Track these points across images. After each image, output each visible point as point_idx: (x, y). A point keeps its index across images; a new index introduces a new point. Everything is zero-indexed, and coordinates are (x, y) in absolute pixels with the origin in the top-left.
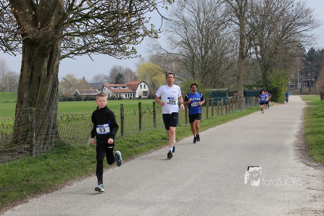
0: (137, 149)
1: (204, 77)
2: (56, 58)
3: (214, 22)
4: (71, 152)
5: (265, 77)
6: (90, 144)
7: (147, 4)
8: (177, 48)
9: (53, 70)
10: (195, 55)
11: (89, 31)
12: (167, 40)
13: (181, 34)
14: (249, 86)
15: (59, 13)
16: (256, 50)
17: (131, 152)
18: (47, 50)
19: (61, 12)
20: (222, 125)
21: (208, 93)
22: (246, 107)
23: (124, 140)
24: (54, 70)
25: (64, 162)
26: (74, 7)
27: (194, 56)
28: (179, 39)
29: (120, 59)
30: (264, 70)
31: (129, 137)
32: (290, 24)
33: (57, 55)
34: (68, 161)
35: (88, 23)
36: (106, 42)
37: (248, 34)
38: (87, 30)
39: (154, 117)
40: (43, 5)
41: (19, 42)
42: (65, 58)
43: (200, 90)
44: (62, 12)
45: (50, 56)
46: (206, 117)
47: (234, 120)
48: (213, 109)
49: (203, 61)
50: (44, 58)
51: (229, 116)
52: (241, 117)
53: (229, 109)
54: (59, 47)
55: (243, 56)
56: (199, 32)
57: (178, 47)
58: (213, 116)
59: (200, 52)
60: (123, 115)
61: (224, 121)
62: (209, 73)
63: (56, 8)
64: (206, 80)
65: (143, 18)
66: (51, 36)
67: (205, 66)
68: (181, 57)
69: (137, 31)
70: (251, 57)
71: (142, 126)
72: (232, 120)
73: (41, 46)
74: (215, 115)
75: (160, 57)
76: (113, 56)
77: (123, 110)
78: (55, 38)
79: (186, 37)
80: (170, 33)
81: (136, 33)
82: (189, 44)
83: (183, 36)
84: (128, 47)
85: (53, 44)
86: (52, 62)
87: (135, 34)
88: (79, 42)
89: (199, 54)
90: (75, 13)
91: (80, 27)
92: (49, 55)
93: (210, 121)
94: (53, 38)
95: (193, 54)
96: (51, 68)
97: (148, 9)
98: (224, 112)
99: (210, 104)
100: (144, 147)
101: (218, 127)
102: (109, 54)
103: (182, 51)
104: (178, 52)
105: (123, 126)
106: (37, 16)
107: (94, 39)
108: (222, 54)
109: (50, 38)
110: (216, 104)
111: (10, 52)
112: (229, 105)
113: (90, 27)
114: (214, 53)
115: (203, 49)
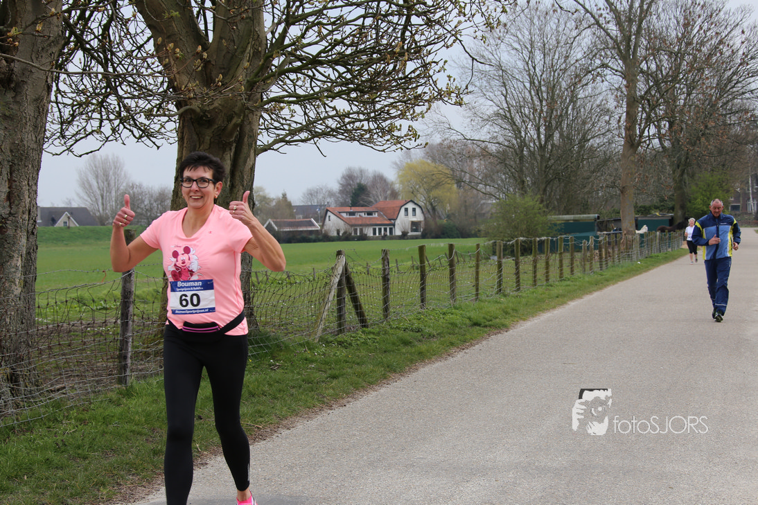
0: (423, 347)
1: (545, 190)
2: (249, 151)
3: (565, 70)
4: (282, 355)
5: (680, 188)
6: (321, 337)
7: (441, 31)
8: (485, 129)
9: (243, 177)
10: (525, 143)
11: (317, 93)
12: (464, 113)
13: (493, 97)
14: (644, 207)
15: (256, 54)
16: (659, 131)
17: (411, 354)
18: (231, 135)
19: (260, 52)
20: (596, 294)
21: (555, 225)
22: (641, 253)
23: (392, 328)
24: (245, 177)
25: (270, 377)
26: (287, 42)
27: (523, 144)
28: (489, 108)
29: (384, 151)
30: (678, 172)
31: (400, 322)
32: (734, 74)
33: (250, 146)
34: (278, 374)
35: (314, 75)
36: (351, 116)
37: (645, 94)
38: (312, 89)
39: (452, 278)
40: (221, 38)
41: (167, 118)
42: (266, 150)
43: (536, 219)
44: (263, 53)
45: (236, 147)
46: (558, 275)
47: (620, 284)
48: (572, 260)
49: (542, 156)
50: (223, 153)
51: (607, 274)
52: (634, 275)
53: (606, 258)
54: (255, 127)
55: (632, 142)
56: (533, 93)
57: (487, 126)
58: (573, 274)
59: (535, 137)
60: (388, 274)
61: (599, 284)
62: (556, 182)
63: (248, 43)
64: (550, 196)
65: (435, 62)
66: (239, 104)
67: (546, 166)
68: (493, 148)
69: (420, 90)
70: (651, 146)
71: (428, 296)
72: (616, 283)
73: (217, 126)
74: (578, 273)
75: (450, 147)
76: (368, 144)
77: (388, 262)
78: (248, 109)
79: (505, 105)
81: (420, 95)
82: (512, 119)
83: (499, 103)
84: (401, 126)
85: (243, 121)
86: (241, 161)
87: (418, 97)
88: (292, 116)
89: (534, 141)
90: (291, 54)
91: (298, 83)
92: (234, 145)
93: (569, 285)
94: (244, 109)
95: (521, 140)
96: (238, 174)
97: (443, 43)
98: (596, 265)
99: (566, 250)
100: (435, 343)
101: (587, 298)
102: (358, 141)
103: (495, 134)
104: (489, 136)
105: (387, 297)
106: (209, 62)
107: (328, 109)
108: (584, 140)
109: (236, 110)
110: (578, 248)
111: (148, 142)
112: (606, 250)
113: (319, 83)
114: (567, 139)
115: (542, 130)
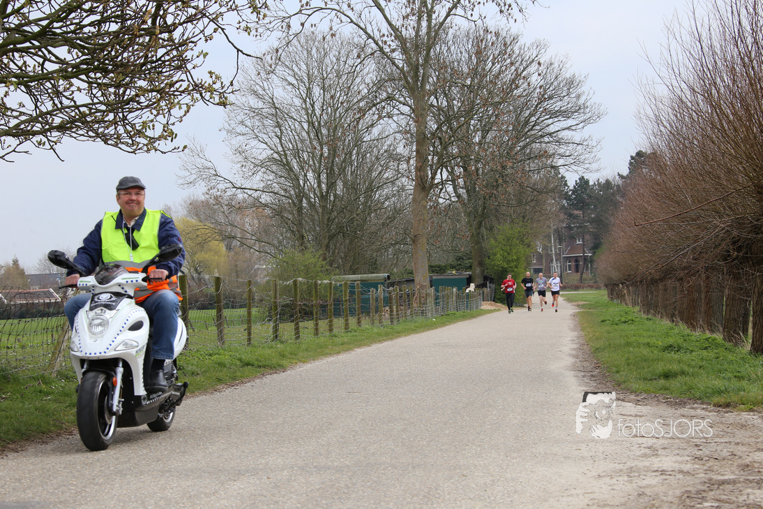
1: (328, 246)
4: (10, 387)
5: (478, 243)
6: (58, 371)
8: (258, 176)
10: (304, 192)
12: (234, 157)
13: (267, 139)
14: (439, 266)
22: (437, 311)
27: (301, 194)
28: (261, 151)
30: (475, 224)
37: (436, 131)
46: (343, 326)
47: (412, 336)
49: (323, 208)
51: (398, 327)
53: (397, 314)
55: (425, 185)
56: (312, 135)
57: (260, 173)
58: (360, 326)
59: (316, 186)
62: (340, 237)
64: (333, 253)
67: (329, 219)
68: (265, 198)
74: (366, 324)
75: (217, 197)
79: (280, 149)
80: (241, 138)
82: (288, 163)
83: (273, 146)
89: (315, 190)
95: (299, 189)
98: (386, 318)
103: (269, 183)
104: (261, 185)
108: (370, 190)
112: (397, 307)
114: (352, 187)
115: (324, 177)
